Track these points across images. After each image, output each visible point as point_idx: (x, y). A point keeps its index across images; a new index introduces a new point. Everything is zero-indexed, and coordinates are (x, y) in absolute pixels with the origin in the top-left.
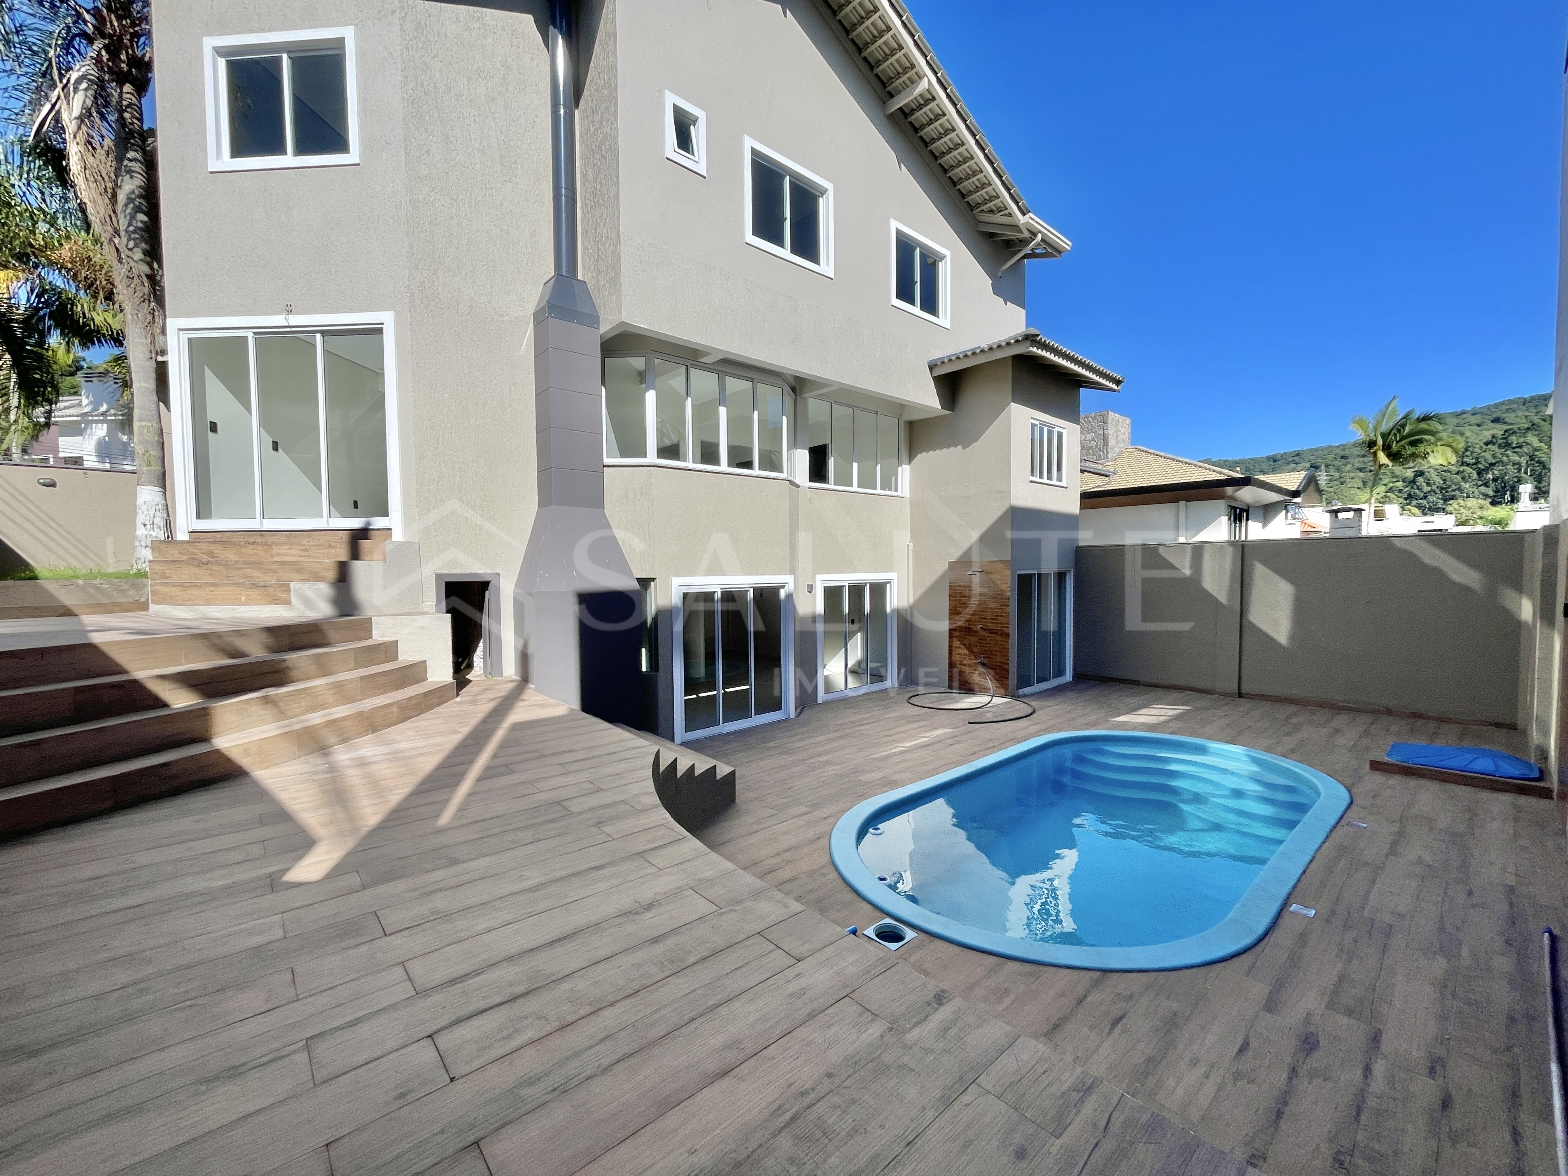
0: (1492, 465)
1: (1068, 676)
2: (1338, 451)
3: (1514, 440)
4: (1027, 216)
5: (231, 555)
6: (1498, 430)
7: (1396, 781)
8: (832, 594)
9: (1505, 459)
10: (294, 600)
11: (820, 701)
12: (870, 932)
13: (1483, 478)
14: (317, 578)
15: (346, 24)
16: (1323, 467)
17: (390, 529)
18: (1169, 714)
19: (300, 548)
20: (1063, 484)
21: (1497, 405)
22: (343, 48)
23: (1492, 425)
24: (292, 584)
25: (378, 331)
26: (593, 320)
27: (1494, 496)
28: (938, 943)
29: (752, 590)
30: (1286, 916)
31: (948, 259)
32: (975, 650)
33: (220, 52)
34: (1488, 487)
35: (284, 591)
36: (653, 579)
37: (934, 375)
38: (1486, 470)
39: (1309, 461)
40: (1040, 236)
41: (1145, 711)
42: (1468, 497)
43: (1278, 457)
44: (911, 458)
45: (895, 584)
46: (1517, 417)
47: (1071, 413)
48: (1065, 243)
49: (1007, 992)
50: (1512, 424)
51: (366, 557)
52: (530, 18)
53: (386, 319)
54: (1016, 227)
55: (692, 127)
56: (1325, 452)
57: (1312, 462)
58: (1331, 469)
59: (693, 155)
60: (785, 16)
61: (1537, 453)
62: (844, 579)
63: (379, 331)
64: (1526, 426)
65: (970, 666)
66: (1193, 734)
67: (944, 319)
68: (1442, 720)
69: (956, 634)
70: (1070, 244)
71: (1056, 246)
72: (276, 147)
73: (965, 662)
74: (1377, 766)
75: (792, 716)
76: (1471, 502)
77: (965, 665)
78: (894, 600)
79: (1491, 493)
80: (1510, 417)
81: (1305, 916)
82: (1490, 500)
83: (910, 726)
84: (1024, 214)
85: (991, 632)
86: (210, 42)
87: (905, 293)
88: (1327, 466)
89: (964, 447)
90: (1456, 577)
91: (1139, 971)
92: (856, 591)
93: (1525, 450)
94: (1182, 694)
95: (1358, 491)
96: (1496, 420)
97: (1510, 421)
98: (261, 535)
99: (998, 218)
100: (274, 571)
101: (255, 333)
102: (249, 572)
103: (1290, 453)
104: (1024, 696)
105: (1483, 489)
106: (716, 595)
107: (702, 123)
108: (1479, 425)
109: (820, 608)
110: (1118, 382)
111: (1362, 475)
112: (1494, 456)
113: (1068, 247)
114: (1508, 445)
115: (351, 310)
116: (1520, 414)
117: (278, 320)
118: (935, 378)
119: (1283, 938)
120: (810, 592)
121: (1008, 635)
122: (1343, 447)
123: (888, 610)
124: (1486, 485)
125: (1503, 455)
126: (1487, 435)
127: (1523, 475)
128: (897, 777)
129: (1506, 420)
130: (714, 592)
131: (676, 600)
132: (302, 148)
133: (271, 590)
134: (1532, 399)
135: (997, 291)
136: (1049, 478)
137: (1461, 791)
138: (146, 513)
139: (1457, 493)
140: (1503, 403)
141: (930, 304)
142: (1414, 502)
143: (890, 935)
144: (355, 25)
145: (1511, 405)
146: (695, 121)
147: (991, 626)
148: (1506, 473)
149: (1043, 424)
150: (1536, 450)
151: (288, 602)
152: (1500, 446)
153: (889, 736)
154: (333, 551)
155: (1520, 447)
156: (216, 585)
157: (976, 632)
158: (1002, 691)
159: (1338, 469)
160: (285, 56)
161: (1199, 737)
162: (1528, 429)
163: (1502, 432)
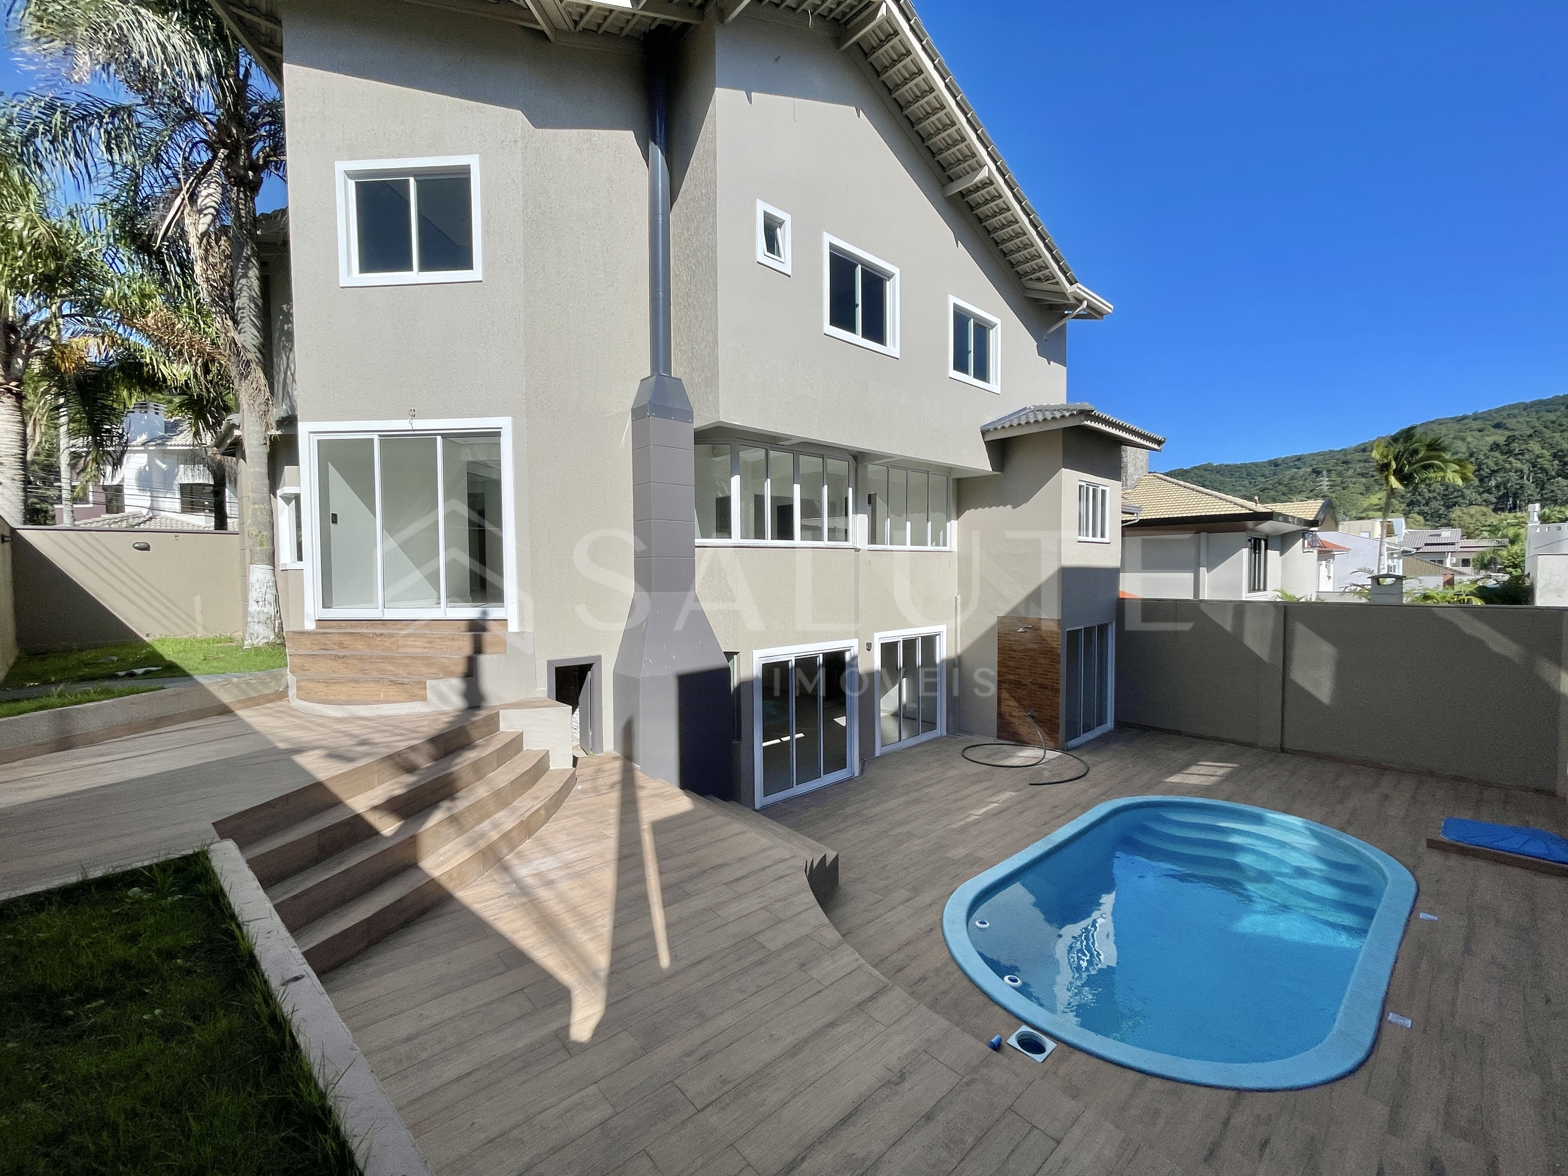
0: (1494, 472)
1: (1110, 724)
2: (1339, 456)
3: (1516, 447)
4: (1075, 286)
5: (361, 647)
6: (1500, 437)
7: (1454, 861)
8: (889, 649)
9: (1508, 466)
10: (429, 694)
11: (877, 754)
12: (1013, 1041)
13: (1485, 485)
14: (448, 674)
15: (470, 152)
16: (1325, 473)
17: (506, 620)
18: (1218, 774)
19: (424, 640)
20: (1106, 540)
21: (1498, 411)
22: (469, 173)
23: (1493, 430)
24: (428, 682)
25: (496, 434)
26: (687, 415)
27: (1496, 503)
28: (1078, 1055)
29: (821, 656)
30: (1385, 1024)
31: (999, 327)
32: (1025, 703)
33: (350, 175)
34: (1491, 493)
35: (420, 688)
36: (736, 653)
37: (987, 439)
38: (1489, 477)
39: (1311, 466)
40: (1085, 303)
41: (1193, 769)
42: (1471, 504)
43: (1280, 462)
44: (959, 515)
45: (944, 636)
46: (1518, 422)
47: (1115, 471)
48: (1107, 306)
49: (1157, 1113)
50: (1513, 430)
51: (489, 651)
52: (632, 133)
53: (504, 423)
54: (1063, 294)
55: (778, 229)
56: (1327, 457)
57: (1314, 467)
58: (1333, 474)
59: (779, 256)
60: (859, 116)
61: (1539, 460)
62: (898, 635)
63: (498, 434)
64: (1528, 433)
65: (1019, 718)
66: (1248, 801)
67: (994, 384)
68: (1485, 784)
69: (1005, 686)
70: (1112, 307)
71: (1099, 310)
72: (404, 264)
73: (1014, 714)
74: (1433, 844)
75: (857, 774)
76: (1473, 510)
77: (1014, 717)
78: (943, 652)
79: (1494, 500)
80: (1511, 423)
81: (1402, 1027)
82: (1492, 507)
83: (976, 788)
84: (1071, 284)
85: (1042, 686)
86: (342, 166)
87: (960, 365)
88: (1329, 471)
89: (1014, 507)
90: (1496, 648)
91: (1270, 1090)
92: (909, 644)
93: (1527, 457)
94: (1225, 747)
95: (1360, 496)
96: (1498, 426)
97: (1511, 427)
98: (383, 624)
99: (1045, 286)
100: (406, 665)
101: (380, 436)
102: (382, 666)
103: (1291, 458)
104: (1074, 748)
105: (1486, 495)
106: (790, 663)
107: (788, 226)
108: (1480, 431)
109: (877, 664)
110: (1159, 443)
111: (1363, 480)
112: (1496, 464)
113: (1110, 311)
114: (1510, 452)
115: (471, 416)
116: (1521, 419)
117: (402, 425)
118: (986, 443)
119: (1388, 1051)
120: (869, 650)
121: (1058, 690)
122: (1344, 452)
123: (938, 661)
124: (1489, 491)
125: (1505, 461)
126: (1490, 440)
127: (1526, 482)
128: (981, 853)
129: (1507, 426)
130: (788, 661)
131: (756, 671)
132: (425, 266)
133: (408, 687)
134: (1533, 404)
135: (1041, 353)
136: (1094, 535)
137: (1515, 873)
138: (259, 590)
139: (1460, 500)
140: (1503, 408)
141: (982, 373)
142: (1417, 509)
143: (1032, 1045)
144: (480, 154)
145: (1512, 411)
146: (781, 224)
147: (1040, 680)
148: (1508, 481)
149: (1089, 484)
150: (1538, 457)
151: (424, 699)
152: (1502, 453)
153: (957, 800)
154: (456, 643)
155: (1522, 454)
156: (357, 681)
157: (1026, 685)
158: (1052, 744)
159: (1340, 474)
160: (412, 180)
161: (1254, 804)
162: (1531, 436)
163: (1505, 438)
